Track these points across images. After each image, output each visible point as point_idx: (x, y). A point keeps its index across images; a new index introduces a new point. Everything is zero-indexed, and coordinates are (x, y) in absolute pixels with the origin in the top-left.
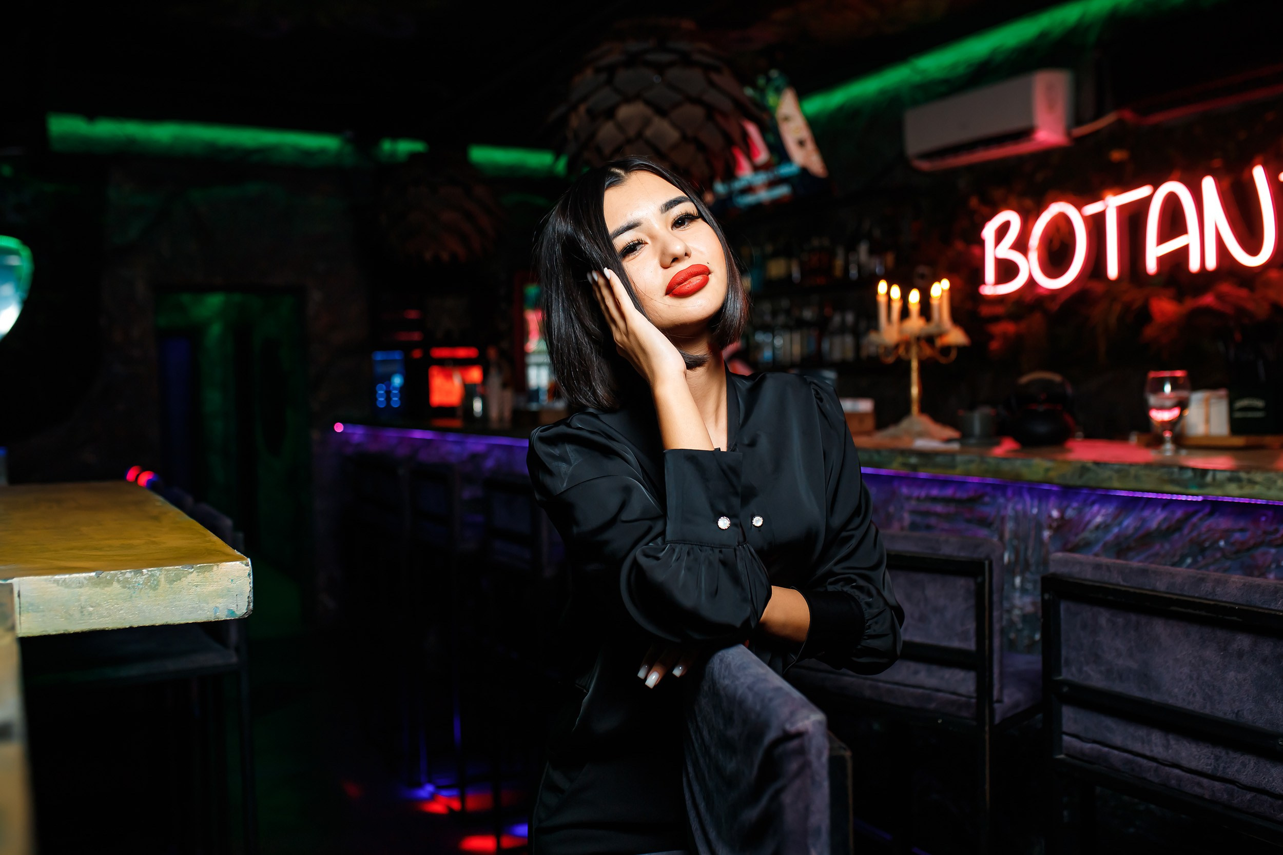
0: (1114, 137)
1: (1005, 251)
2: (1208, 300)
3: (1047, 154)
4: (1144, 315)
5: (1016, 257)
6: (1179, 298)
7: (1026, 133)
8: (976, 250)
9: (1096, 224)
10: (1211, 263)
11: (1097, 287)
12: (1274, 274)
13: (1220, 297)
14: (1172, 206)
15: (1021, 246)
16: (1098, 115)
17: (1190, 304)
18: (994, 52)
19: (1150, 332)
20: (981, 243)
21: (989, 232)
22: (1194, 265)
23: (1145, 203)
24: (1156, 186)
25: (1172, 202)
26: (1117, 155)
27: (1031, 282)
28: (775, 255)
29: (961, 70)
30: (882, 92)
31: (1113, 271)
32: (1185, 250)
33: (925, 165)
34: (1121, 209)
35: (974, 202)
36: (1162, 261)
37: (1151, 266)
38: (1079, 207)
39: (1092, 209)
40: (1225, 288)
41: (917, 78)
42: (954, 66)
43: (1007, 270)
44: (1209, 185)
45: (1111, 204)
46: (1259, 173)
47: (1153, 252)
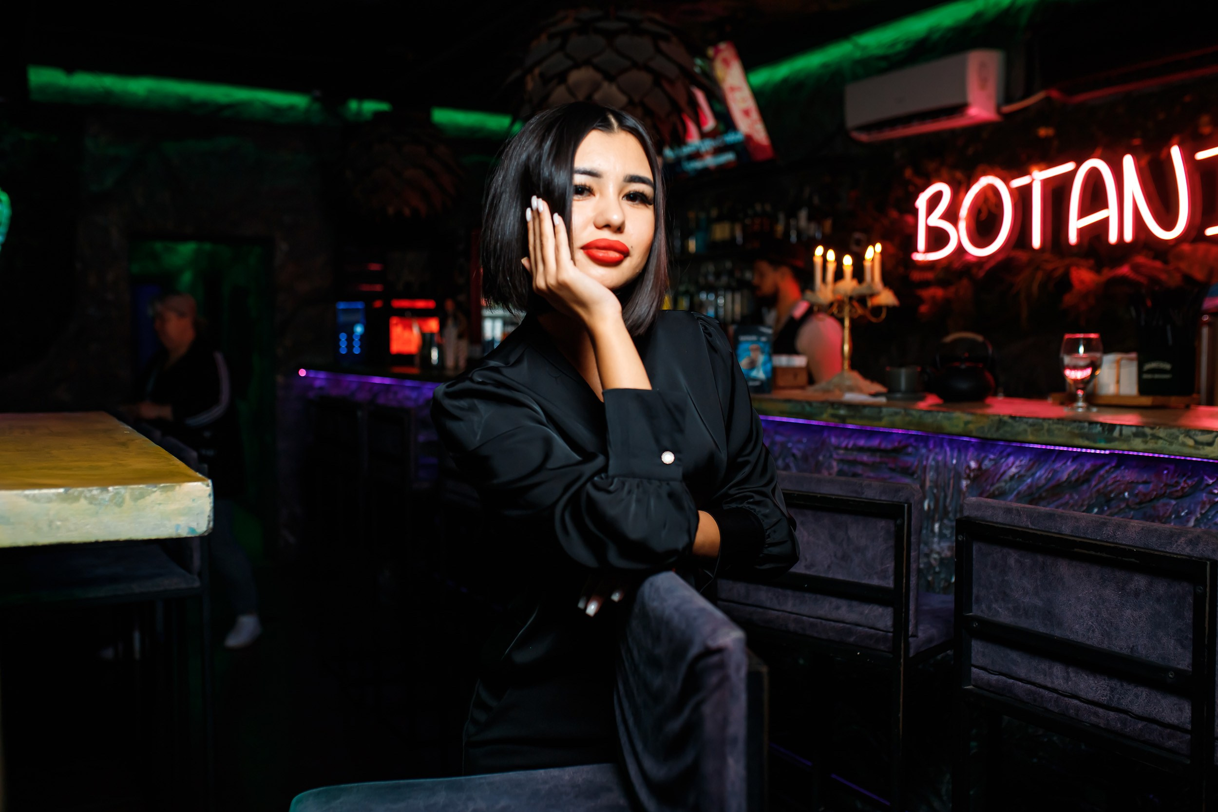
0: (1042, 114)
1: (935, 220)
2: (1125, 270)
3: (979, 129)
4: (1065, 284)
5: (946, 226)
6: (1097, 269)
7: (961, 108)
8: (909, 219)
9: (1023, 197)
10: (1128, 237)
11: (1022, 256)
12: (1186, 247)
13: (1136, 268)
14: (1094, 180)
15: (951, 215)
16: (1027, 94)
17: (1108, 273)
18: (931, 31)
19: (1069, 299)
20: (915, 212)
21: (922, 202)
22: (1113, 238)
23: (1069, 178)
24: (1080, 162)
25: (1094, 176)
26: (1044, 132)
27: (960, 249)
28: (720, 219)
29: (899, 47)
30: (825, 66)
31: (1037, 240)
32: (1104, 224)
33: (863, 137)
34: (1045, 183)
35: (908, 173)
36: (1081, 232)
37: (1073, 238)
38: (1006, 182)
39: (1019, 182)
40: (1141, 259)
41: (858, 54)
42: (893, 44)
43: (938, 238)
44: (1128, 162)
45: (1038, 177)
46: (1176, 152)
47: (1075, 224)
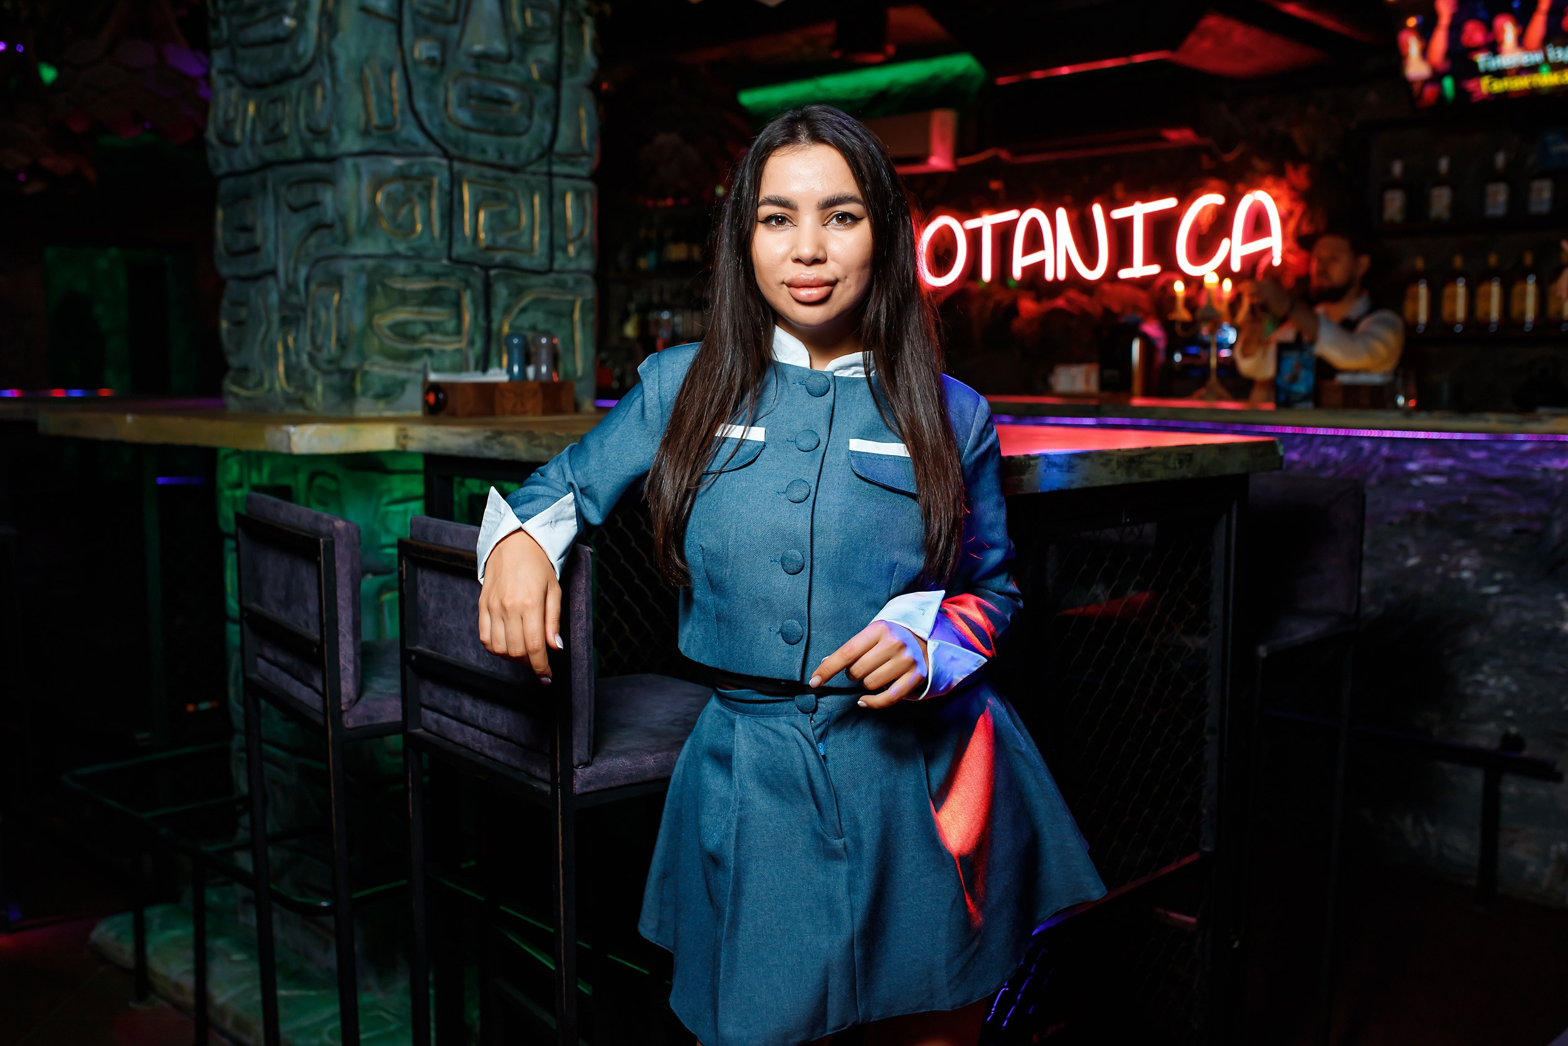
0: (992, 169)
2: (1060, 302)
3: (936, 176)
4: (1012, 310)
6: (1038, 298)
7: (923, 158)
9: (975, 237)
10: (1062, 275)
11: (971, 285)
12: (1107, 287)
13: (1070, 301)
14: (1034, 230)
16: (978, 150)
17: (1047, 305)
18: (892, 84)
19: (1017, 324)
22: (1049, 275)
23: (1014, 223)
24: (1022, 212)
25: (1034, 225)
26: (995, 185)
28: (676, 240)
29: (861, 94)
30: (786, 101)
31: (987, 274)
32: (1041, 265)
34: (995, 227)
36: (1026, 270)
37: (1017, 273)
38: (961, 222)
39: (971, 224)
40: (1072, 294)
41: (820, 94)
42: (856, 90)
44: (1061, 214)
45: (987, 222)
46: (1097, 210)
47: (1020, 263)
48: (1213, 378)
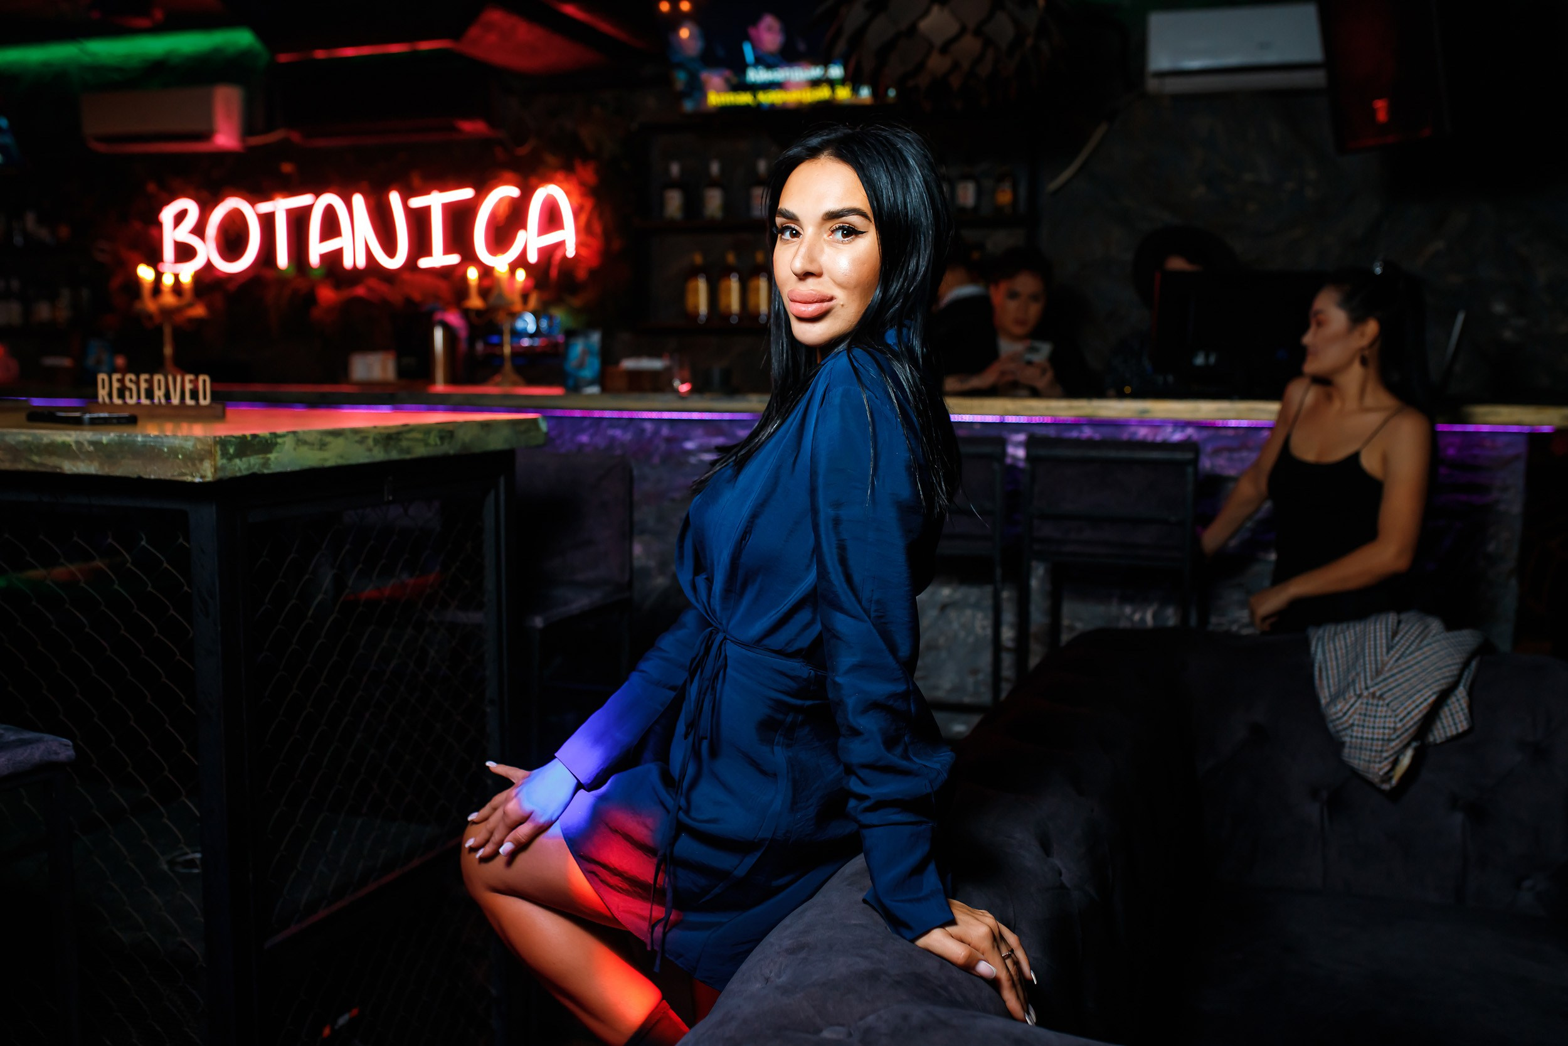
0: (283, 151)
1: (183, 234)
2: (360, 291)
3: (222, 156)
4: (310, 299)
5: (194, 241)
6: (338, 288)
7: (206, 135)
8: (154, 232)
9: (267, 222)
10: (361, 263)
11: (268, 273)
12: (407, 276)
13: (370, 290)
14: (330, 215)
15: (199, 230)
16: (269, 128)
17: (346, 294)
18: (170, 54)
19: (316, 312)
20: (159, 225)
21: (167, 215)
22: (348, 263)
23: (308, 209)
24: (317, 196)
25: (330, 211)
26: (287, 168)
27: (209, 265)
29: (136, 63)
31: (282, 259)
32: (339, 252)
33: (101, 148)
34: (289, 212)
35: (152, 187)
36: (324, 257)
37: (314, 259)
38: (253, 204)
39: (265, 207)
40: (373, 282)
41: (87, 59)
43: (185, 253)
44: (358, 200)
45: (281, 207)
46: (395, 198)
47: (317, 250)
48: (508, 366)
